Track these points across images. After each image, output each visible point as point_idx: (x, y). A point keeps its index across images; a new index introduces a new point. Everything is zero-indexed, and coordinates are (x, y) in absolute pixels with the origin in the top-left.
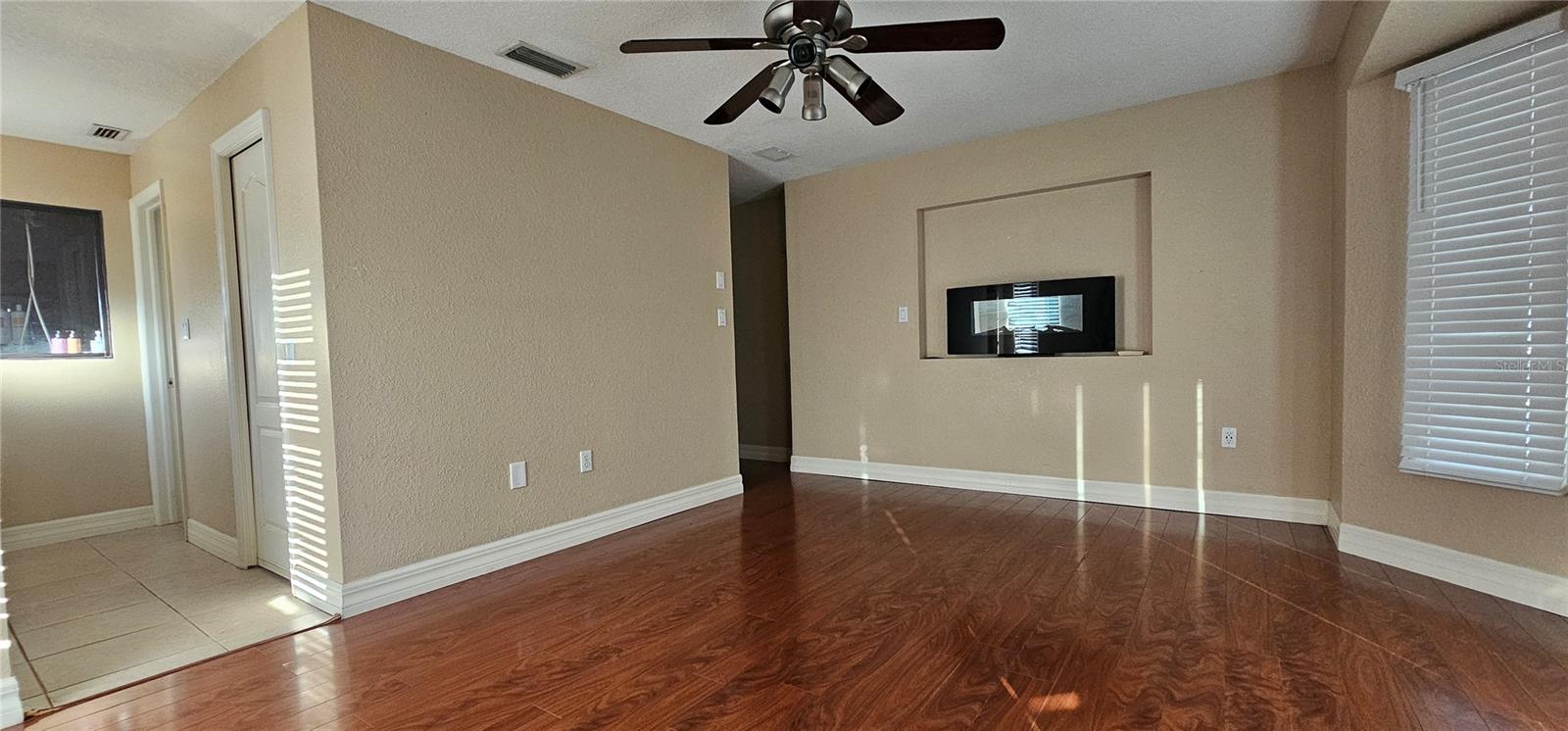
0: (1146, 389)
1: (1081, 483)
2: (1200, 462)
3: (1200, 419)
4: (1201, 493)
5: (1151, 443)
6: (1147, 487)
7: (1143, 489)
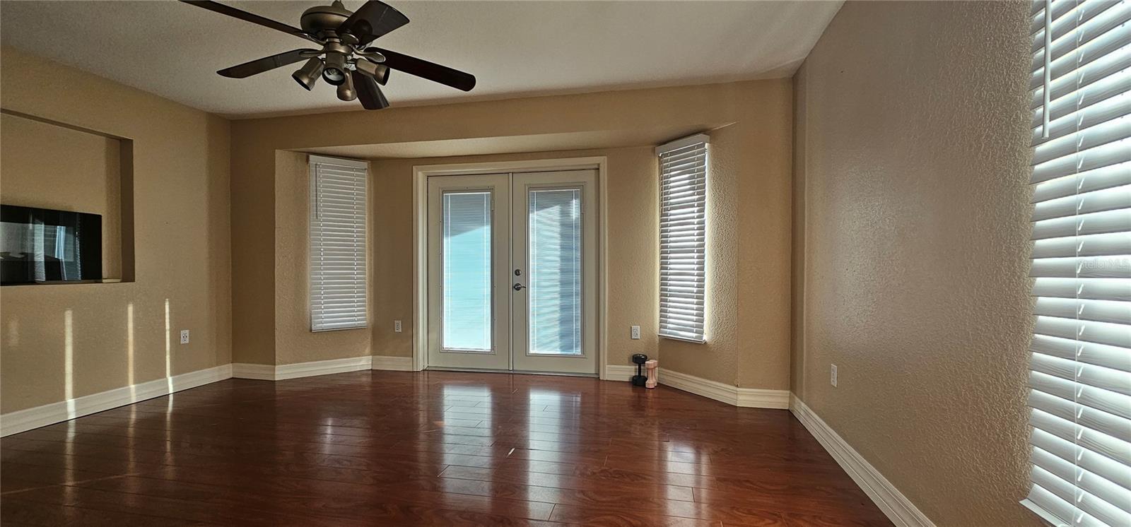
0: (130, 309)
1: (71, 402)
2: (168, 357)
3: (168, 327)
4: (170, 379)
5: (135, 351)
6: (132, 386)
7: (129, 389)
